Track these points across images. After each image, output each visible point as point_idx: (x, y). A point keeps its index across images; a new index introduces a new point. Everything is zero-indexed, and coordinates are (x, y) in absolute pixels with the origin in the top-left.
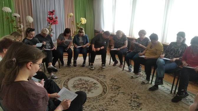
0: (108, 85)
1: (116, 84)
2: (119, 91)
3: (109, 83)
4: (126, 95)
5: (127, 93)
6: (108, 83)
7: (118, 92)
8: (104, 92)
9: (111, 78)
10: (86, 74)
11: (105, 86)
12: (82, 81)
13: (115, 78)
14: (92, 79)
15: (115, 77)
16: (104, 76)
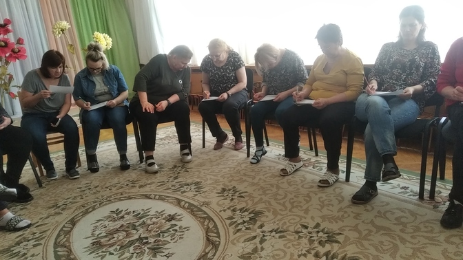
0: (218, 215)
1: (243, 205)
2: (261, 226)
3: (218, 204)
4: (292, 238)
5: (292, 229)
6: (214, 206)
7: (259, 231)
8: (212, 243)
9: (220, 188)
10: (134, 190)
11: (210, 219)
12: (122, 217)
13: (234, 184)
14: (160, 203)
15: (230, 181)
16: (197, 183)
